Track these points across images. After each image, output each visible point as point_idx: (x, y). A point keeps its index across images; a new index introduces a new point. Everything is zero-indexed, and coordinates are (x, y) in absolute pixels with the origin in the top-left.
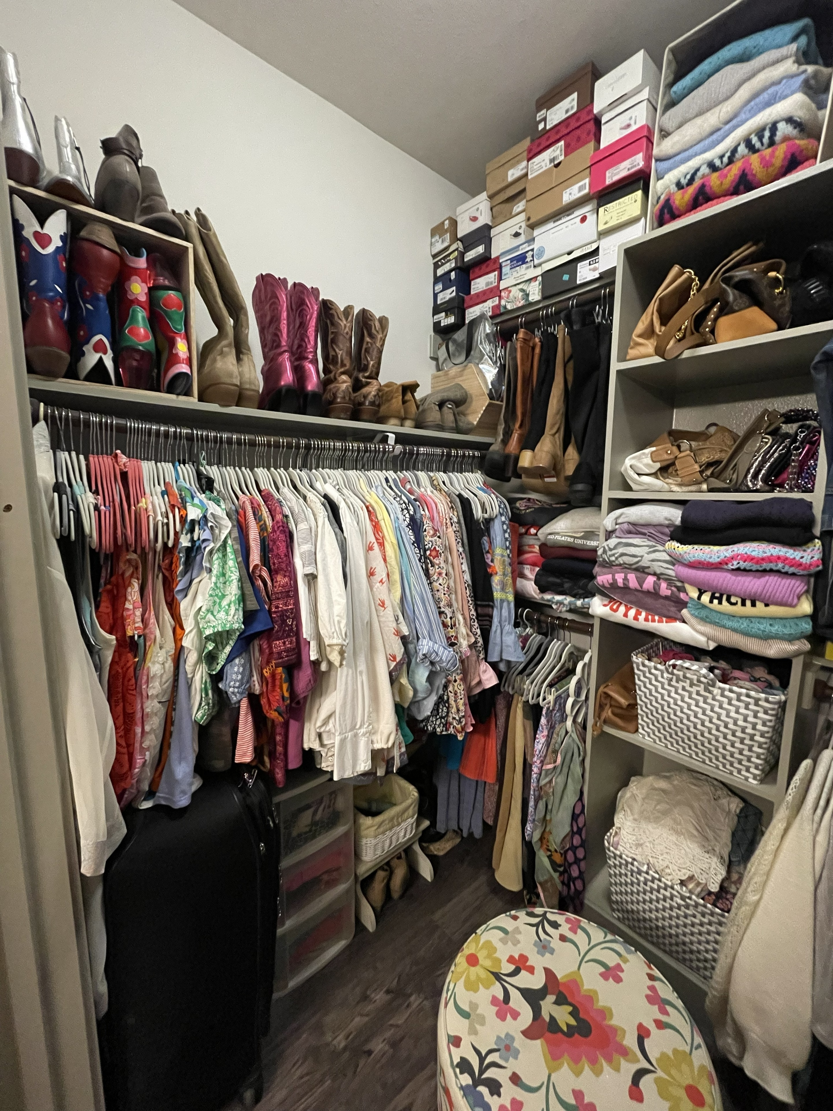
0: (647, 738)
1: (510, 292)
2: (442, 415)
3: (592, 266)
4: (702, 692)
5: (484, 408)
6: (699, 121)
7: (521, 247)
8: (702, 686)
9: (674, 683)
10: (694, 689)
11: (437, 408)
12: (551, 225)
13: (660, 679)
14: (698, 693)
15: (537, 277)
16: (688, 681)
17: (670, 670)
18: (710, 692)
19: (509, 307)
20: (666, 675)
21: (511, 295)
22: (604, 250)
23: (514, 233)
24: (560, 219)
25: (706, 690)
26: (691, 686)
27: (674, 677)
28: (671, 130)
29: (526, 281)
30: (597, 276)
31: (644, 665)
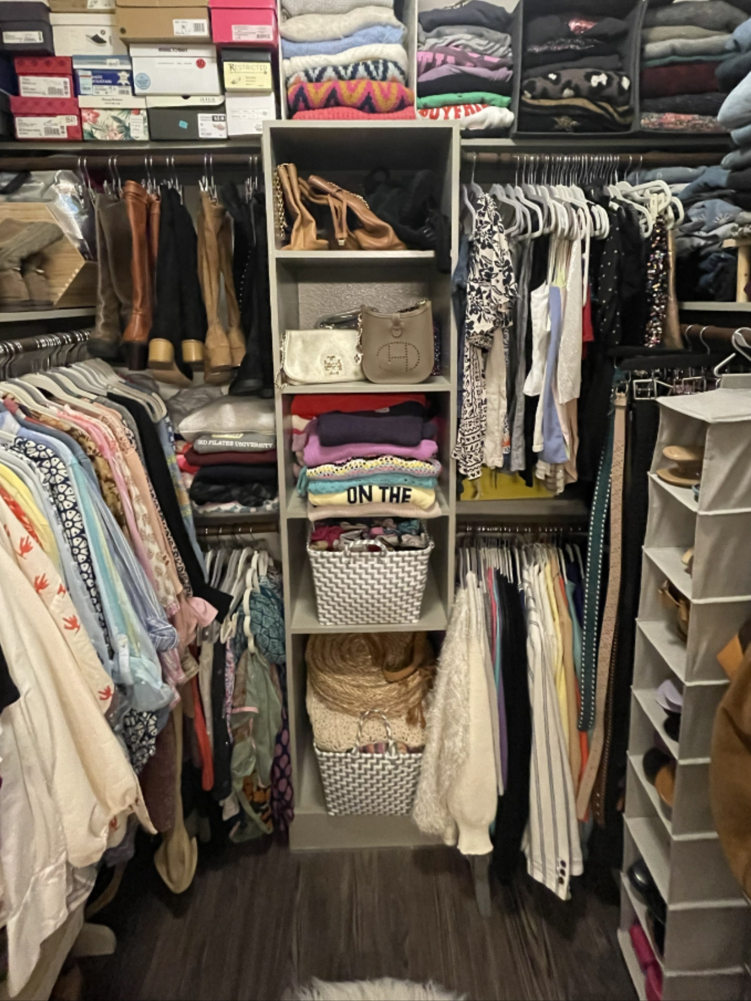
0: (328, 624)
1: (97, 115)
2: (27, 285)
3: (217, 123)
4: (377, 565)
5: (77, 271)
6: (320, 19)
7: (108, 61)
8: (375, 559)
9: (352, 565)
10: (368, 566)
11: (19, 276)
12: (154, 51)
13: (339, 565)
14: (373, 567)
15: (139, 110)
16: (363, 559)
17: (348, 554)
18: (382, 563)
19: (98, 135)
20: (344, 560)
21: (99, 119)
22: (233, 111)
23: (93, 34)
24: (168, 50)
25: (380, 562)
26: (366, 563)
27: (352, 560)
28: (293, 13)
29: (123, 110)
30: (224, 136)
31: (322, 557)
